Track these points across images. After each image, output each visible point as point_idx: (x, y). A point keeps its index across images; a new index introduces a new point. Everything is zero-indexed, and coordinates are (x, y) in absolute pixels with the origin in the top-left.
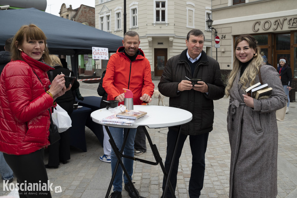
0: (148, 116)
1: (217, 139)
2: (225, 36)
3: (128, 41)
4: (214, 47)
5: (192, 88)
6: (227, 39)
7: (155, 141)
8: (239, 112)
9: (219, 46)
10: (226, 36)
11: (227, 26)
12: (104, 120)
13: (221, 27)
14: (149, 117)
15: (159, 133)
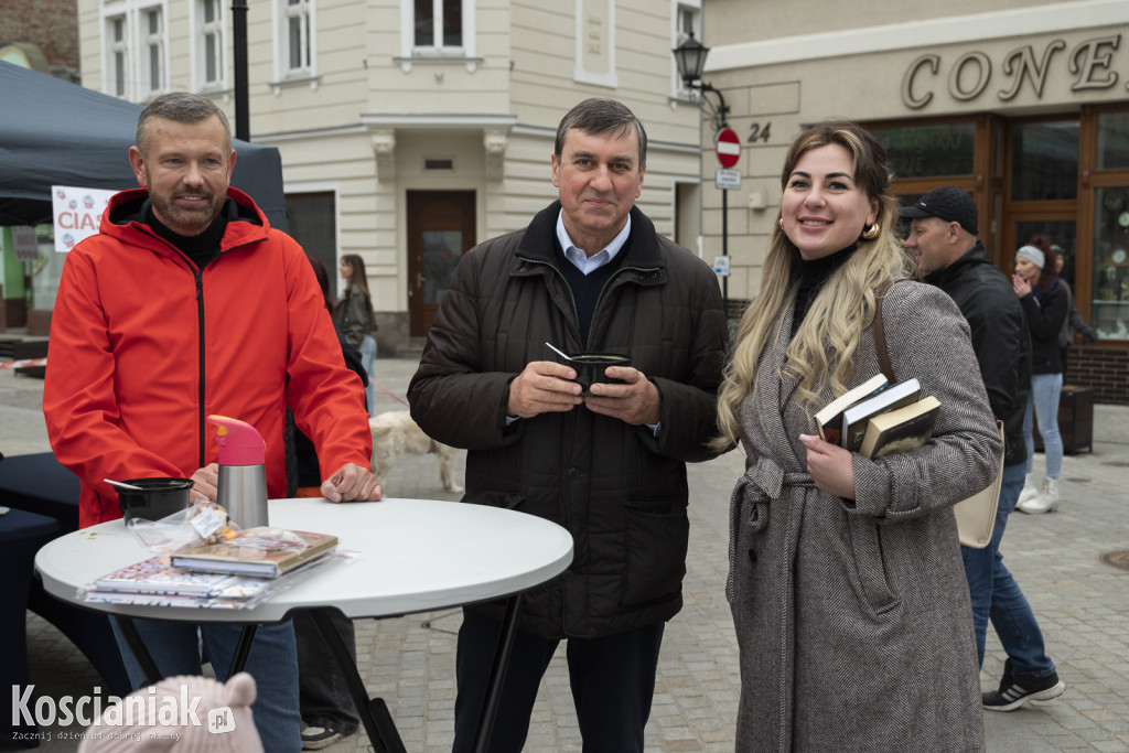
0: (346, 558)
1: (715, 647)
2: (767, 128)
3: (168, 148)
4: (712, 184)
5: (579, 401)
6: (777, 142)
7: (404, 674)
8: (784, 521)
9: (738, 181)
10: (772, 131)
11: (780, 75)
12: (101, 584)
13: (747, 83)
14: (348, 561)
15: (426, 631)
